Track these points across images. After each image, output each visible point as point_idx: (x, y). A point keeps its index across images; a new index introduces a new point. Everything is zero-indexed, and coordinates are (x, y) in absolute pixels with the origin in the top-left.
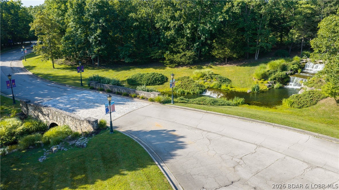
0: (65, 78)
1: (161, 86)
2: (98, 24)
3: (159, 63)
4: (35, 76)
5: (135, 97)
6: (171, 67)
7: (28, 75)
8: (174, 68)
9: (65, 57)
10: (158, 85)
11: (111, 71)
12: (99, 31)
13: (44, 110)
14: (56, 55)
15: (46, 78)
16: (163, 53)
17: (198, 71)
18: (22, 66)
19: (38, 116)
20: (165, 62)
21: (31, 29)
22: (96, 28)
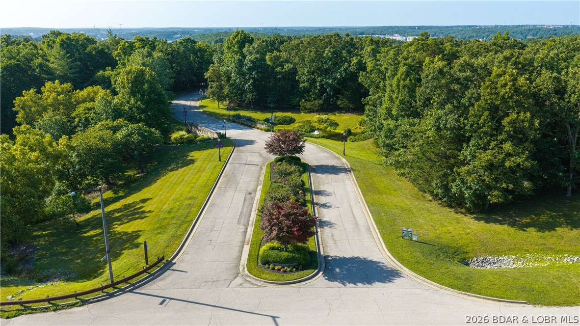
0: (224, 115)
1: (287, 126)
2: (251, 76)
3: (296, 109)
4: (204, 112)
5: (254, 127)
6: (305, 113)
7: (200, 112)
8: (307, 113)
9: (229, 100)
10: (286, 125)
11: (259, 112)
12: (251, 81)
13: (199, 128)
14: (221, 98)
15: (211, 114)
16: (300, 100)
17: (318, 116)
18: (198, 106)
19: (196, 132)
20: (301, 108)
21: (205, 77)
22: (249, 79)
